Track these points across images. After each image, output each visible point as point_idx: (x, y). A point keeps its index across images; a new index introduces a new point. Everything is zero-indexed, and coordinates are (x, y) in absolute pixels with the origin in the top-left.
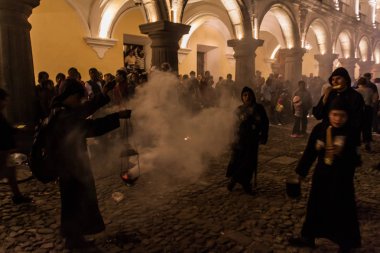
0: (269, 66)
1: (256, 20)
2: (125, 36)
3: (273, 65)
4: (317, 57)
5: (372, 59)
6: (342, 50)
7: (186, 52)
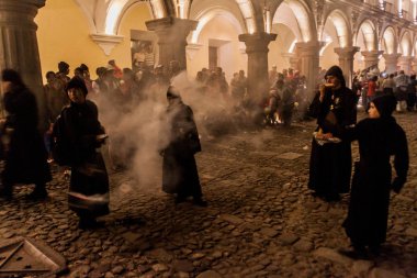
0: (287, 60)
1: (268, 13)
2: (132, 31)
3: (291, 59)
4: (337, 51)
5: (398, 52)
6: (365, 42)
7: (197, 47)
